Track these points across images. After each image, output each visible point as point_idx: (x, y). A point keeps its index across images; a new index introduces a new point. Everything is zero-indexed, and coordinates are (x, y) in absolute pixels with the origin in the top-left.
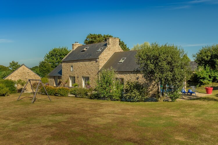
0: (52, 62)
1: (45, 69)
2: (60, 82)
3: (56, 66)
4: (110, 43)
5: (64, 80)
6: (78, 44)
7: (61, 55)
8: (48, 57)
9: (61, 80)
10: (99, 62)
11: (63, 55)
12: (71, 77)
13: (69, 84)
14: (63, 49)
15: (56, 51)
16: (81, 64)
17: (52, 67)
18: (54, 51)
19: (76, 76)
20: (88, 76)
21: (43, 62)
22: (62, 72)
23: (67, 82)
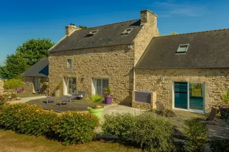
0: (29, 57)
1: (16, 66)
2: (45, 87)
3: (34, 63)
4: (148, 19)
5: (52, 83)
6: (75, 27)
7: (41, 48)
8: (22, 51)
9: (47, 84)
10: (134, 51)
11: (45, 48)
12: (66, 79)
13: (62, 91)
14: (43, 41)
15: (35, 44)
16: (90, 57)
17: (28, 64)
18: (31, 42)
19: (78, 76)
20: (106, 77)
21: (13, 57)
22: (49, 71)
23: (60, 87)
